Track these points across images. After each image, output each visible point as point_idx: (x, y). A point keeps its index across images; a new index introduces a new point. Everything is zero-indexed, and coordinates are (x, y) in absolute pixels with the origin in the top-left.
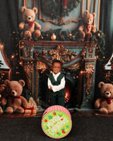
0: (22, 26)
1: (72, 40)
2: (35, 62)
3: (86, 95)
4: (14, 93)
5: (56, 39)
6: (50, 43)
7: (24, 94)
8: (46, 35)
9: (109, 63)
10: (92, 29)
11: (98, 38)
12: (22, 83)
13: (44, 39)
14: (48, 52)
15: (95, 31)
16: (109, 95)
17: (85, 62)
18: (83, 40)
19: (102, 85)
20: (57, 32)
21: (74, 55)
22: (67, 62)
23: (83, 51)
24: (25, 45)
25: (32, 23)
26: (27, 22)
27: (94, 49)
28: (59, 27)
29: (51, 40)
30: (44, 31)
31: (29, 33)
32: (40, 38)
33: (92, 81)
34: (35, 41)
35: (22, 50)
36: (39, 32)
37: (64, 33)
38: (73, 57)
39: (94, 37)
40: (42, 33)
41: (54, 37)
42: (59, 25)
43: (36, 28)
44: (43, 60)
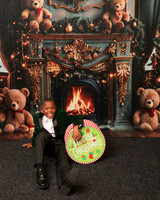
0: (26, 14)
1: (94, 31)
2: (45, 63)
3: (121, 106)
4: (14, 105)
5: (72, 32)
6: (64, 37)
7: (28, 107)
8: (60, 26)
9: (150, 61)
13: (56, 32)
14: (63, 49)
15: (128, 19)
16: (152, 105)
17: (115, 61)
18: (109, 32)
19: (141, 92)
20: (73, 21)
21: (97, 52)
22: (88, 61)
23: (110, 46)
24: (31, 40)
25: (39, 10)
27: (129, 44)
29: (65, 32)
30: (56, 20)
32: (50, 30)
33: (127, 88)
34: (44, 34)
35: (26, 47)
36: (49, 22)
37: (83, 22)
38: (96, 54)
40: (53, 23)
41: (70, 28)
42: (76, 12)
43: (45, 17)
44: (56, 60)
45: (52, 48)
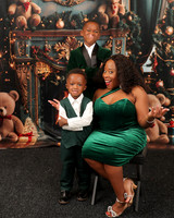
0: (12, 9)
2: (33, 63)
4: (2, 111)
5: (64, 28)
6: (55, 33)
7: (17, 112)
8: (50, 22)
9: (149, 62)
10: (120, 9)
11: (129, 22)
12: (15, 95)
13: (46, 28)
14: (53, 47)
15: (123, 13)
18: (106, 27)
20: (65, 16)
23: (106, 44)
24: (18, 37)
25: (27, 4)
26: (19, 4)
27: (124, 41)
28: (69, 9)
29: (56, 28)
30: (46, 15)
31: (23, 19)
32: (39, 27)
34: (33, 31)
35: (13, 45)
36: (38, 18)
37: (76, 17)
39: (123, 22)
40: (42, 18)
41: (62, 24)
42: (68, 5)
44: (46, 61)
45: (41, 46)
